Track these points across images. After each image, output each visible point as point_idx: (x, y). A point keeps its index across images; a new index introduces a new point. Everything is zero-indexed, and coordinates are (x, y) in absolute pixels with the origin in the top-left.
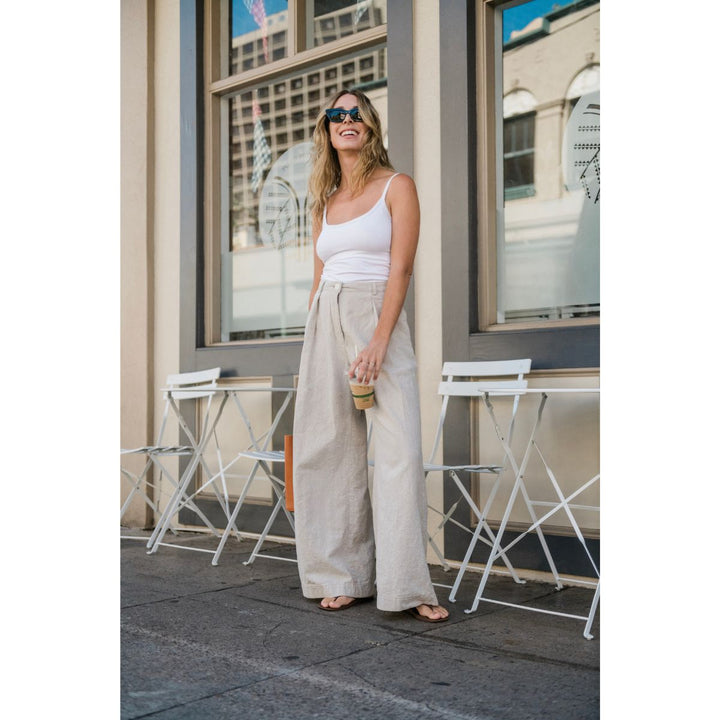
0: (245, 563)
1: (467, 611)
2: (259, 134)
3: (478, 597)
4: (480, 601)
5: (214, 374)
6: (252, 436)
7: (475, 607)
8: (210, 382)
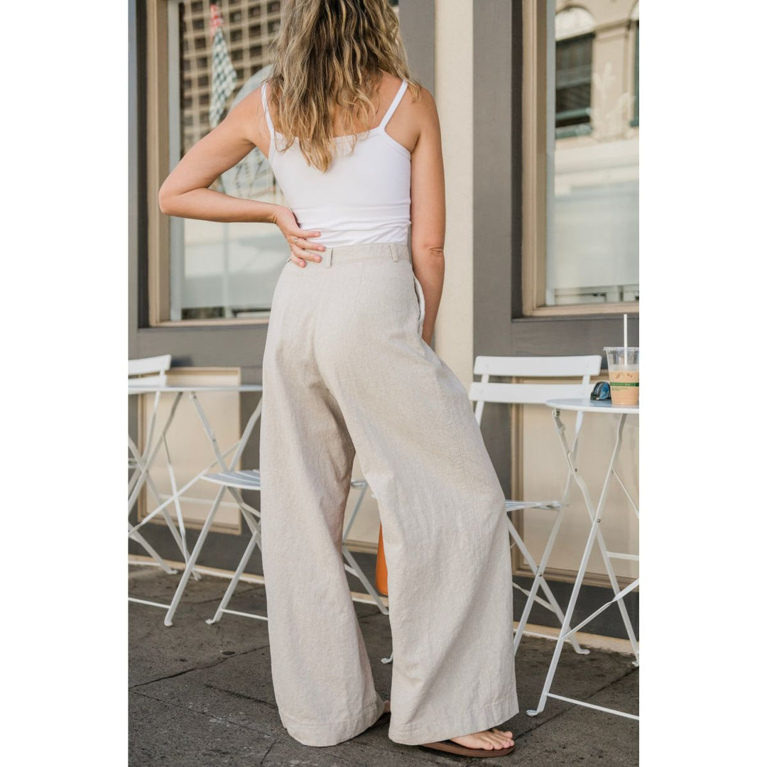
0: (209, 622)
1: (531, 713)
2: (220, 49)
3: (545, 693)
4: (549, 698)
5: (163, 362)
6: (217, 451)
7: (541, 708)
8: (157, 373)
